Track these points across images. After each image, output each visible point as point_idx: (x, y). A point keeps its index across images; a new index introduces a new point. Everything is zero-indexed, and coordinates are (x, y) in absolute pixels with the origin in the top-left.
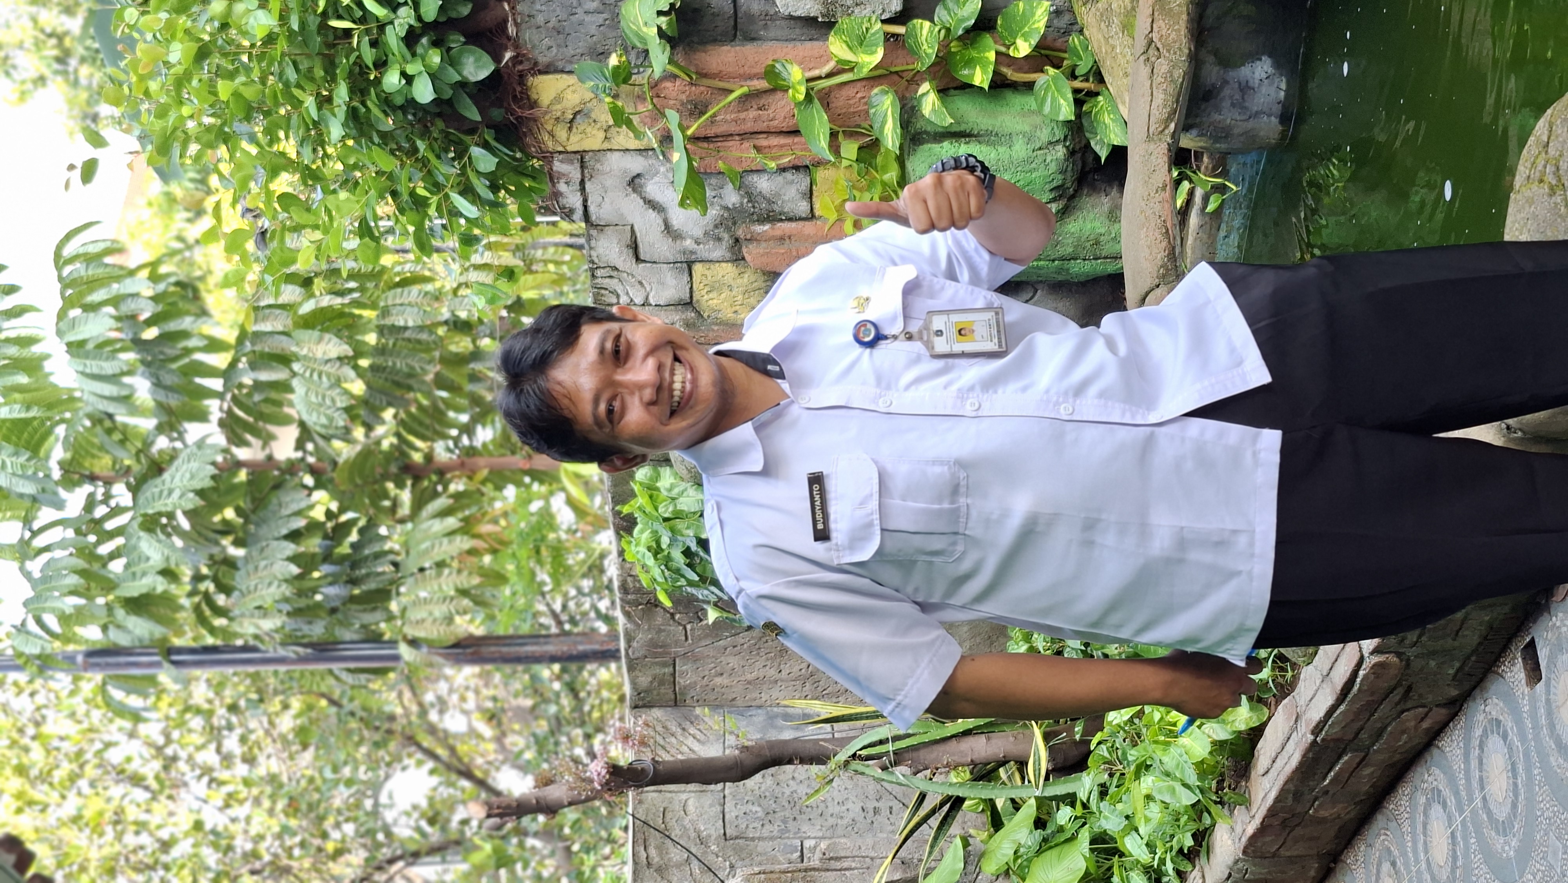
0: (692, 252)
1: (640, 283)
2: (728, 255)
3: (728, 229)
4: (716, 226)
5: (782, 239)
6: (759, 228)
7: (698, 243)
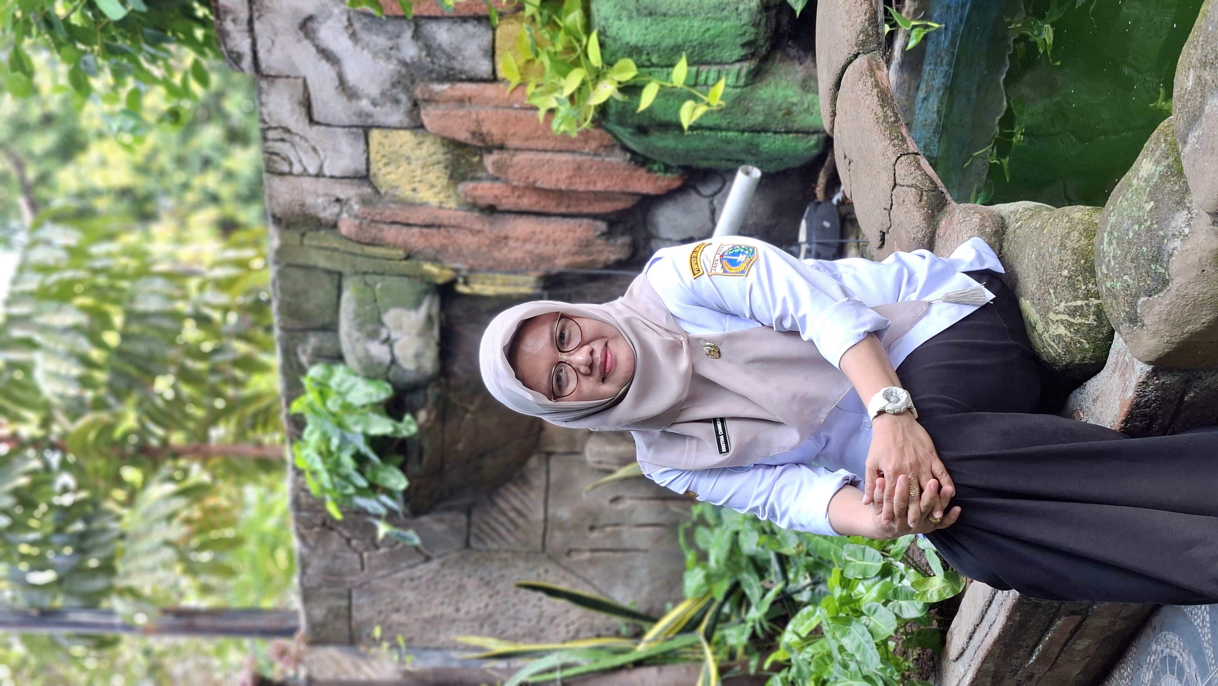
0: (369, 115)
1: (314, 149)
2: (406, 121)
3: (406, 90)
4: (394, 85)
5: (461, 101)
6: (437, 88)
7: (375, 104)
